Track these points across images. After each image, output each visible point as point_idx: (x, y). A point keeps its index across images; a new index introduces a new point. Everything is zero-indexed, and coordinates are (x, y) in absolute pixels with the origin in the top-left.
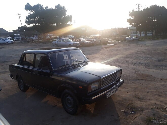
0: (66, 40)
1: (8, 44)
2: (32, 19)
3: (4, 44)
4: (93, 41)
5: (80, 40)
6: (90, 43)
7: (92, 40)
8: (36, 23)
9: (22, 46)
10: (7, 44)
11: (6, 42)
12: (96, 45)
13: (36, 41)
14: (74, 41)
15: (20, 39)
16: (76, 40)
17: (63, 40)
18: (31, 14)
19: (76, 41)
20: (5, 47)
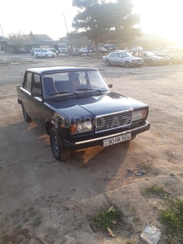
0: (124, 54)
1: (48, 57)
2: (81, 21)
3: (43, 57)
4: (169, 56)
5: (145, 55)
6: (161, 59)
7: (166, 55)
8: (86, 27)
9: (63, 61)
10: (46, 57)
11: (46, 55)
12: (173, 64)
13: (85, 54)
14: (136, 56)
15: (66, 51)
16: (139, 54)
17: (118, 54)
18: (80, 13)
19: (138, 56)
20: (42, 61)
